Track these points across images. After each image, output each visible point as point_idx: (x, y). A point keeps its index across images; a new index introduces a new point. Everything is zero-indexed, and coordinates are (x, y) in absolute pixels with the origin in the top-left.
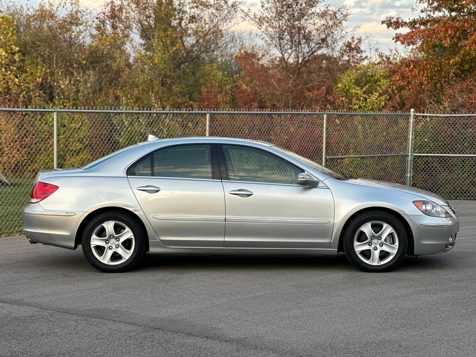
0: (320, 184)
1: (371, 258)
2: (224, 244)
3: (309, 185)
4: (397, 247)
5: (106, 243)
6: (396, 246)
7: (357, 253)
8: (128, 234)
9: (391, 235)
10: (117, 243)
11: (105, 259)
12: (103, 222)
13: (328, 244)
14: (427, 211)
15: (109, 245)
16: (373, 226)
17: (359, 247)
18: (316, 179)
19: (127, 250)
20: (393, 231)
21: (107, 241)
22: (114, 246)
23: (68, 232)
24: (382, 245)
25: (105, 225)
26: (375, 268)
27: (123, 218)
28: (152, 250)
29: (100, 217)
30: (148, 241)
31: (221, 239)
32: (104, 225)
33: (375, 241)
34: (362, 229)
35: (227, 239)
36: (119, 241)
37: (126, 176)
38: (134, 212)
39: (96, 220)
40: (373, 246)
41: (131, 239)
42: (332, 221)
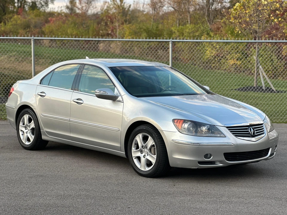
0: (119, 99)
1: (141, 164)
2: (71, 138)
3: (113, 98)
4: (156, 158)
5: (26, 129)
7: (134, 158)
8: (33, 124)
9: (153, 146)
11: (24, 140)
12: (24, 115)
14: (185, 128)
16: (143, 137)
20: (154, 143)
22: (29, 132)
26: (142, 173)
27: (31, 113)
28: (44, 137)
30: (40, 131)
31: (69, 135)
32: (24, 117)
34: (136, 139)
35: (72, 135)
36: (30, 128)
37: (39, 84)
38: (34, 110)
40: (143, 154)
41: (34, 128)
42: (120, 129)
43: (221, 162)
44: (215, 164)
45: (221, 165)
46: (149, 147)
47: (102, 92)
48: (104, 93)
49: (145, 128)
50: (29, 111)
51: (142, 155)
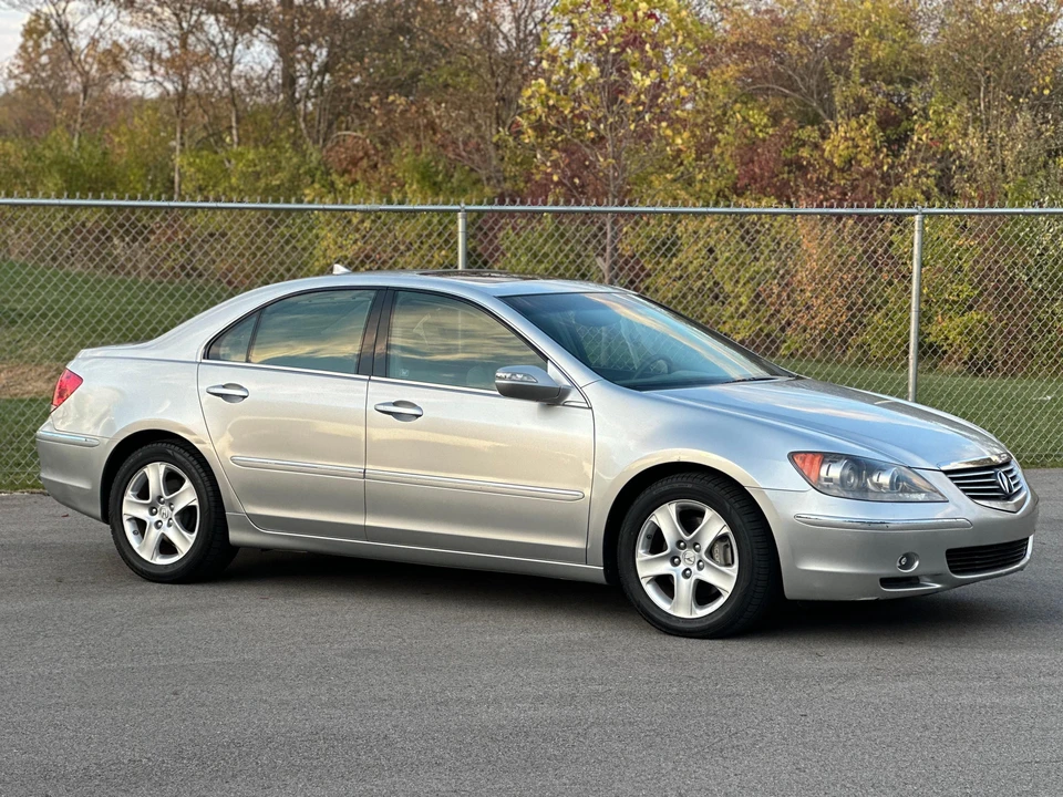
0: (573, 397)
1: (675, 597)
2: (366, 532)
3: (551, 398)
4: (735, 575)
5: (152, 514)
6: (733, 572)
7: (644, 581)
8: (188, 495)
9: (722, 538)
10: (170, 514)
11: (146, 550)
12: (144, 465)
13: (581, 551)
14: (830, 480)
15: (156, 517)
16: (680, 513)
17: (648, 567)
18: (566, 383)
19: (185, 533)
20: (726, 530)
21: (152, 509)
23: (87, 484)
24: (701, 565)
25: (148, 472)
26: (680, 625)
27: (178, 456)
28: (235, 536)
29: (139, 454)
30: (225, 515)
31: (359, 521)
32: (145, 470)
34: (653, 519)
35: (371, 522)
36: (172, 510)
37: (201, 360)
38: (196, 445)
39: (132, 459)
40: (682, 567)
41: (194, 507)
42: (587, 493)
43: (935, 578)
44: (918, 585)
45: (938, 586)
46: (706, 542)
47: (519, 376)
48: (525, 378)
49: (690, 486)
50: (170, 452)
51: (676, 572)
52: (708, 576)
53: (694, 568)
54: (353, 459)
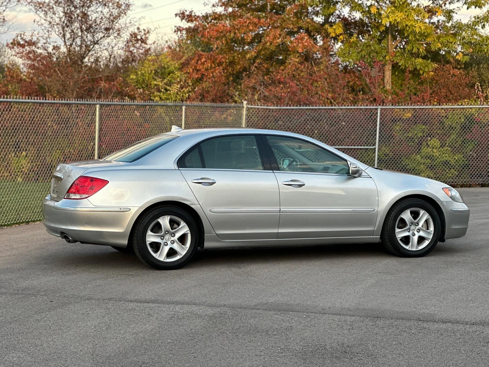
0: (363, 174)
1: (410, 244)
2: (278, 235)
6: (432, 231)
7: (399, 239)
8: (184, 229)
9: (427, 221)
10: (172, 239)
11: (162, 256)
12: (158, 218)
13: (372, 232)
15: (164, 241)
16: (411, 213)
17: (400, 234)
19: (183, 246)
21: (162, 237)
22: (170, 242)
23: (121, 229)
24: (419, 231)
25: (160, 220)
27: (179, 212)
28: (207, 244)
30: (204, 236)
31: (275, 231)
33: (412, 227)
34: (402, 216)
35: (281, 231)
37: (177, 168)
38: (191, 206)
39: (151, 215)
40: (411, 232)
41: (187, 234)
42: (376, 209)
49: (414, 203)
50: (174, 210)
52: (422, 234)
53: (416, 232)
54: (274, 205)
